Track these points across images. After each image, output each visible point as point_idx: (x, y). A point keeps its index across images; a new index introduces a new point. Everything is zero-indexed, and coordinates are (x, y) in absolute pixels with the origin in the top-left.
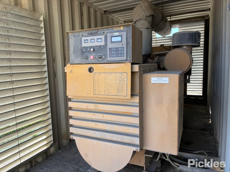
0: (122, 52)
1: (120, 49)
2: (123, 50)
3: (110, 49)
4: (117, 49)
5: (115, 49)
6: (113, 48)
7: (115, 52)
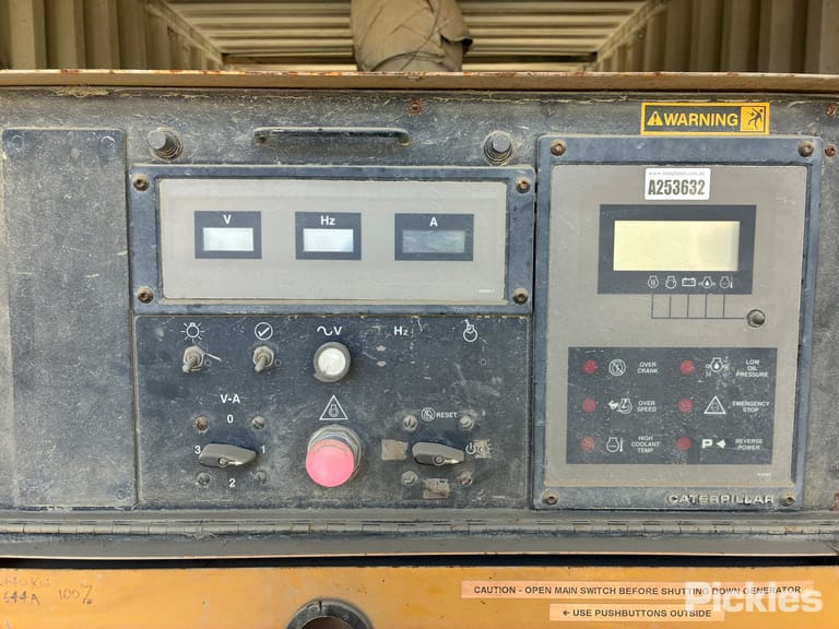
0: (750, 406)
1: (717, 366)
2: (765, 390)
3: (591, 366)
4: (687, 367)
5: (649, 368)
6: (633, 355)
7: (648, 406)
